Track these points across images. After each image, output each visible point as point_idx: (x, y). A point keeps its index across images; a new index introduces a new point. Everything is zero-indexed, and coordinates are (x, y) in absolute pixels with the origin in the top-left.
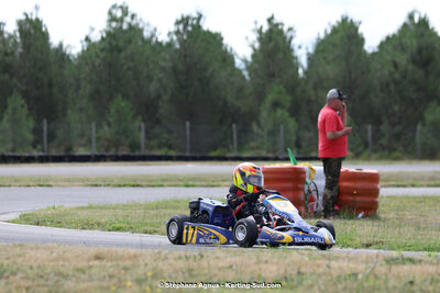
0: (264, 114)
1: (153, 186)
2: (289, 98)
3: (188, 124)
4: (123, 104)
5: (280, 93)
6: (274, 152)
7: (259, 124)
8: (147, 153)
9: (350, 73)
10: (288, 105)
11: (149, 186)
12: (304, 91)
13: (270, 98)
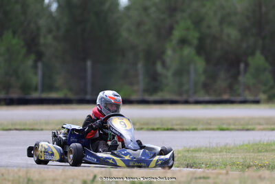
0: (169, 52)
1: (187, 130)
2: (197, 35)
3: (89, 63)
4: (15, 41)
5: (188, 29)
6: (180, 94)
7: (164, 64)
8: (44, 95)
9: (260, 6)
10: (195, 42)
11: (183, 130)
12: (209, 27)
13: (177, 34)
